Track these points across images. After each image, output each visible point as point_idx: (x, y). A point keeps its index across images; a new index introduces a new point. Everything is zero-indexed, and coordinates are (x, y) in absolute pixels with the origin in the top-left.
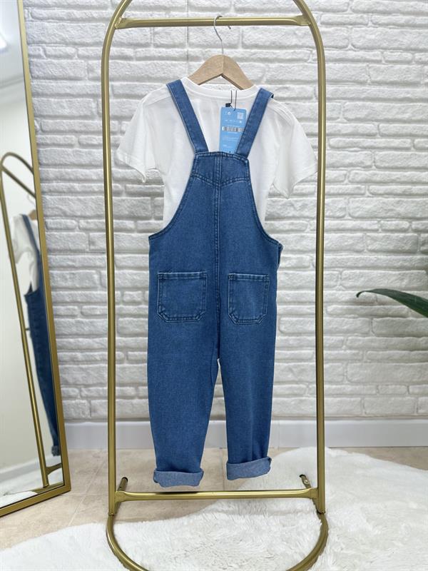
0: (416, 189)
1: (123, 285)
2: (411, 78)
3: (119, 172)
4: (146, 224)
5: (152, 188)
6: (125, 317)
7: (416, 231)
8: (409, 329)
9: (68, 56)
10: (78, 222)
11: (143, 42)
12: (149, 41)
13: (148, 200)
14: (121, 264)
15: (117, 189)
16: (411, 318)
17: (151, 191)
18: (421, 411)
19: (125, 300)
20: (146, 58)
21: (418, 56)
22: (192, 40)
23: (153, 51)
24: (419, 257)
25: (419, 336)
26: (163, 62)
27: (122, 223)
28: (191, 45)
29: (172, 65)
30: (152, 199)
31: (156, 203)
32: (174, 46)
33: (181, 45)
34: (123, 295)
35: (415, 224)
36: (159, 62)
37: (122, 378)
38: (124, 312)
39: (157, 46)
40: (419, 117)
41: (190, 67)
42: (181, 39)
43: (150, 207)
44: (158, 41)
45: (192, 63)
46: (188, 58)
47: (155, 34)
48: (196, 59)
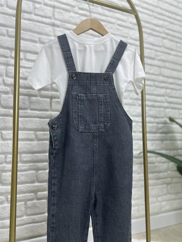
1: (6, 151)
3: (9, 81)
4: (25, 112)
5: (29, 92)
6: (6, 172)
11: (28, 10)
12: (31, 11)
13: (26, 98)
14: (6, 138)
15: (6, 90)
16: (157, 164)
17: (29, 93)
19: (7, 160)
20: (29, 20)
22: (56, 17)
23: (33, 17)
26: (40, 24)
27: (8, 111)
28: (55, 19)
30: (29, 98)
31: (31, 101)
32: (46, 17)
33: (50, 18)
34: (6, 157)
36: (38, 24)
37: (3, 214)
38: (6, 169)
39: (36, 15)
41: (54, 30)
42: (50, 15)
43: (27, 102)
44: (37, 12)
45: (56, 28)
46: (53, 25)
47: (35, 8)
48: (58, 26)
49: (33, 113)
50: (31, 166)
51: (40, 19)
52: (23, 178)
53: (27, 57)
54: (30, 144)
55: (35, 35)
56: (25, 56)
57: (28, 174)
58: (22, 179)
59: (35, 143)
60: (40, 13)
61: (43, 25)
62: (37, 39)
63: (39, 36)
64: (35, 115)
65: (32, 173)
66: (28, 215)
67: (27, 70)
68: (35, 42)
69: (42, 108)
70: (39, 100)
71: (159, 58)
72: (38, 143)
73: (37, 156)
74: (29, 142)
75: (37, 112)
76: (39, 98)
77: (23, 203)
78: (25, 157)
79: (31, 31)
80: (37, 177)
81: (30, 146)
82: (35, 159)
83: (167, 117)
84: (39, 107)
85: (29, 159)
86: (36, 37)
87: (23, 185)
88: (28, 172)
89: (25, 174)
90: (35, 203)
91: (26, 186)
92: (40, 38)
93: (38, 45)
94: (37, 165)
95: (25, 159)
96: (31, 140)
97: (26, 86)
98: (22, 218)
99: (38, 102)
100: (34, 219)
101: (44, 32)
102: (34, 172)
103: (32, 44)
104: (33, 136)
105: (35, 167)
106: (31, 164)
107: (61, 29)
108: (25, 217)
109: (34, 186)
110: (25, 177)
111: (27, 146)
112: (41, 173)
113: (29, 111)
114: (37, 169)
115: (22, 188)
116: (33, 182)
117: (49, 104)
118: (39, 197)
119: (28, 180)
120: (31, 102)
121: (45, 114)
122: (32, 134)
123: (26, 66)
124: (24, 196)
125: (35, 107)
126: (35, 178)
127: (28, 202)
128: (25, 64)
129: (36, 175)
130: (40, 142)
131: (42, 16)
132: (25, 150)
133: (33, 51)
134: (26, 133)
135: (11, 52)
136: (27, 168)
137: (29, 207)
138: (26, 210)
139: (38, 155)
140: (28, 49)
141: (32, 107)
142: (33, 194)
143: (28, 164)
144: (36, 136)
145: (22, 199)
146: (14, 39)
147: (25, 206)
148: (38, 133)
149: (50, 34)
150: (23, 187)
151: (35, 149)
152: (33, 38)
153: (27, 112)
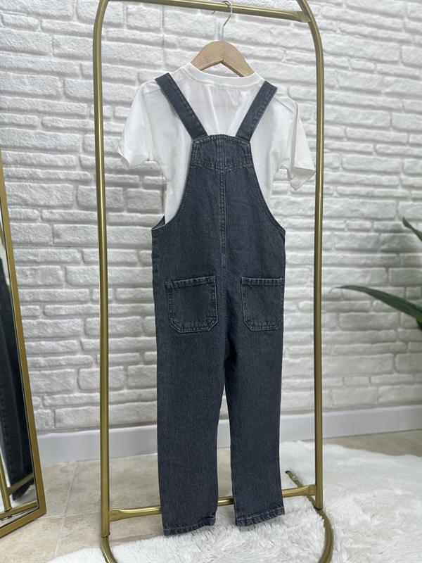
0: (377, 191)
1: (92, 282)
2: (374, 86)
3: (89, 160)
4: (118, 216)
5: (125, 178)
6: (93, 317)
7: (378, 231)
8: (371, 323)
9: (30, 28)
10: (41, 212)
11: (116, 21)
12: (122, 21)
13: (120, 191)
14: (89, 260)
15: (86, 178)
16: (372, 313)
17: (124, 181)
18: (381, 400)
19: (94, 298)
20: (119, 39)
21: (380, 66)
22: (168, 26)
23: (126, 32)
24: (379, 255)
25: (379, 329)
26: (137, 45)
27: (91, 214)
28: (167, 31)
29: (147, 49)
30: (124, 190)
31: (129, 195)
32: (149, 30)
33: (156, 30)
34: (91, 293)
35: (377, 225)
36: (134, 45)
37: (90, 384)
38: (93, 311)
39: (130, 28)
40: (380, 124)
41: (165, 54)
42: (156, 23)
43: (122, 198)
44: (132, 22)
45: (168, 50)
46: (163, 44)
47: (128, 14)
48: (172, 46)
49: (132, 217)
50: (133, 307)
51: (138, 34)
52: (121, 326)
53: (118, 114)
54: (130, 271)
55: (131, 68)
56: (114, 112)
57: (129, 320)
58: (119, 329)
59: (138, 269)
60: (138, 23)
62: (134, 77)
64: (135, 220)
65: (134, 319)
66: (130, 388)
68: (130, 82)
69: (148, 208)
70: (140, 193)
72: (142, 270)
73: (143, 292)
74: (128, 268)
75: (139, 215)
76: (141, 190)
77: (122, 367)
78: (122, 293)
79: (122, 62)
80: (143, 327)
81: (130, 275)
82: (139, 297)
83: (400, 219)
84: (142, 207)
85: (130, 296)
86: (133, 72)
87: (121, 339)
88: (129, 318)
89: (124, 321)
90: (142, 368)
91: (126, 340)
92: (139, 74)
93: (135, 88)
94: (142, 307)
95: (123, 297)
96: (132, 264)
97: (119, 168)
98: (121, 392)
99: (140, 197)
100: (140, 395)
101: (146, 61)
102: (138, 317)
103: (126, 86)
104: (135, 258)
105: (139, 311)
106: (134, 305)
107: (179, 50)
108: (125, 391)
109: (139, 342)
110: (124, 326)
111: (124, 274)
113: (125, 214)
114: (144, 314)
115: (119, 343)
116: (136, 335)
117: (160, 200)
118: (147, 359)
119: (128, 331)
120: (128, 198)
121: (153, 218)
122: (133, 253)
124: (123, 357)
125: (135, 207)
126: (140, 329)
127: (130, 367)
128: (115, 126)
129: (142, 324)
130: (147, 268)
131: (141, 29)
132: (122, 281)
134: (122, 253)
135: (89, 106)
136: (126, 311)
137: (132, 375)
138: (127, 380)
139: (143, 289)
140: (118, 98)
141: (131, 206)
142: (137, 354)
143: (128, 305)
144: (139, 257)
145: (121, 360)
146: (92, 81)
147: (125, 373)
148: (143, 251)
149: (158, 62)
150: (121, 341)
151: (139, 280)
152: (126, 76)
153: (122, 216)
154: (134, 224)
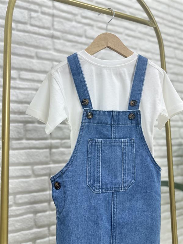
4: (19, 143)
11: (23, 20)
12: (26, 21)
13: (21, 126)
20: (24, 31)
22: (56, 27)
23: (29, 28)
26: (36, 36)
28: (55, 30)
29: (43, 39)
32: (44, 28)
33: (48, 28)
36: (34, 36)
39: (32, 25)
41: (54, 43)
42: (48, 24)
43: (22, 131)
44: (33, 22)
45: (56, 41)
46: (53, 37)
47: (31, 18)
48: (58, 38)
49: (29, 144)
50: (28, 208)
51: (36, 29)
52: (19, 224)
53: (22, 76)
54: (26, 182)
55: (32, 49)
56: (19, 75)
57: (24, 218)
58: (17, 226)
59: (32, 179)
60: (37, 23)
61: (40, 37)
62: (33, 54)
63: (36, 50)
64: (31, 146)
65: (28, 217)
67: (22, 91)
68: (31, 57)
69: (40, 137)
70: (36, 127)
71: (171, 71)
72: (35, 180)
73: (35, 196)
74: (24, 180)
75: (34, 142)
76: (36, 125)
78: (20, 198)
79: (26, 45)
80: (35, 222)
81: (26, 185)
82: (33, 200)
84: (36, 136)
85: (26, 200)
86: (32, 51)
87: (19, 233)
88: (25, 217)
89: (20, 220)
91: (22, 234)
92: (36, 53)
93: (35, 61)
94: (35, 207)
95: (20, 201)
96: (27, 177)
97: (21, 111)
99: (36, 130)
101: (41, 45)
102: (31, 215)
103: (28, 59)
104: (30, 172)
105: (32, 210)
106: (28, 206)
107: (62, 41)
109: (32, 234)
110: (21, 224)
111: (22, 185)
112: (40, 216)
113: (24, 141)
114: (36, 212)
115: (18, 237)
116: (30, 228)
119: (24, 227)
120: (26, 131)
121: (44, 143)
122: (29, 169)
123: (21, 86)
125: (31, 136)
126: (33, 224)
128: (19, 84)
129: (34, 220)
130: (38, 178)
131: (39, 27)
132: (20, 190)
133: (29, 68)
134: (21, 169)
136: (23, 211)
139: (35, 194)
140: (22, 67)
141: (28, 136)
143: (25, 207)
144: (33, 171)
148: (36, 167)
149: (49, 47)
150: (18, 235)
151: (33, 188)
152: (28, 53)
153: (22, 143)
154: (30, 148)
